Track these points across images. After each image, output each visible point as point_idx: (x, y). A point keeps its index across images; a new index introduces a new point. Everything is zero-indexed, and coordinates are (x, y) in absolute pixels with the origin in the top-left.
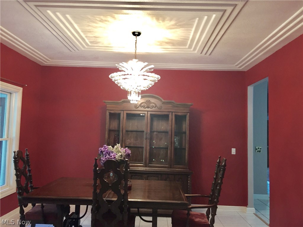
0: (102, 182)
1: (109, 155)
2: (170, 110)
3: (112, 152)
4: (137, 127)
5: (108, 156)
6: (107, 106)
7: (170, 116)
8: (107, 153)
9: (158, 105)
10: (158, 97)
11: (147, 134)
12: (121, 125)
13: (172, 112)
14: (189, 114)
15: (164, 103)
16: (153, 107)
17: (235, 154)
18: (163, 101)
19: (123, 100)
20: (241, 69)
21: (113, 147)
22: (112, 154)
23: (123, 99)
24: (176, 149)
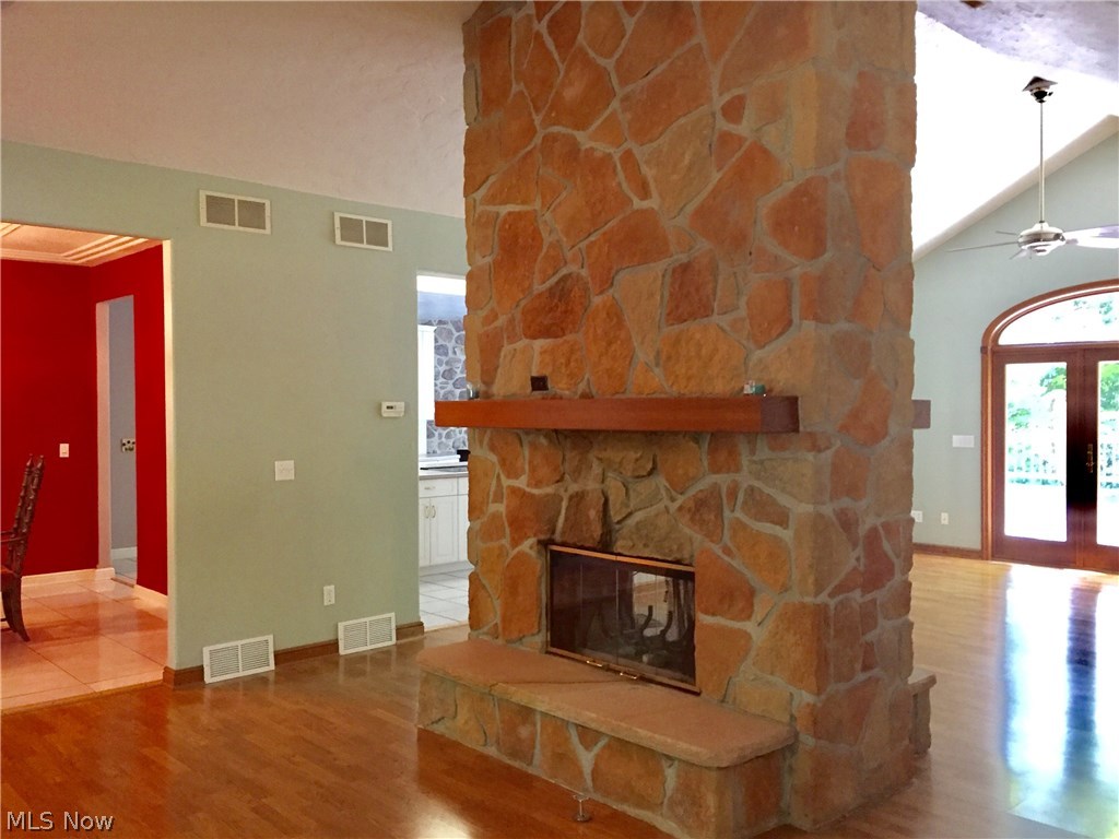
17: (67, 456)
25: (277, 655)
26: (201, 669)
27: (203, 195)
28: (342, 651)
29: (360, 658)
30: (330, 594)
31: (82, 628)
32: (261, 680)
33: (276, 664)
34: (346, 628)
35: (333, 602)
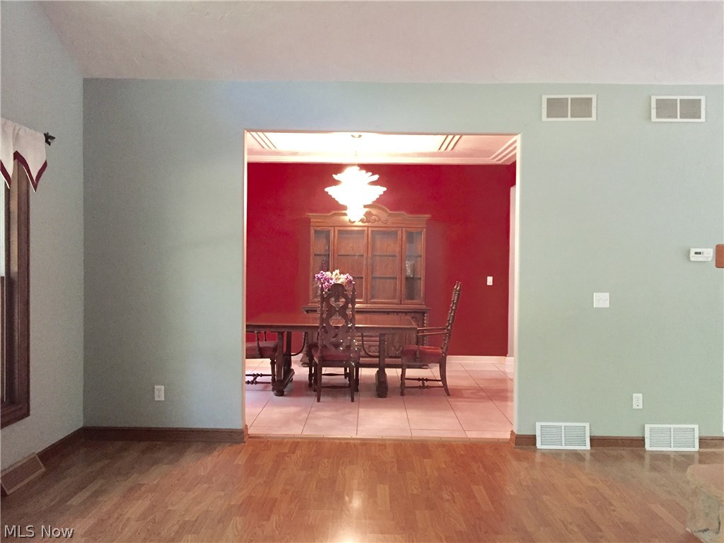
0: (330, 307)
1: (328, 282)
2: (399, 225)
3: (332, 279)
4: (353, 250)
5: (326, 283)
6: (312, 220)
7: (399, 232)
8: (325, 280)
9: (382, 219)
10: (384, 207)
11: (367, 258)
12: (331, 248)
13: (402, 228)
14: (425, 229)
15: (390, 215)
16: (375, 221)
17: (491, 284)
18: (390, 212)
19: (333, 212)
20: (500, 162)
21: (332, 273)
22: (331, 281)
23: (335, 210)
24: (407, 278)
25: (592, 439)
26: (534, 437)
27: (545, 98)
28: (648, 447)
29: (664, 457)
30: (638, 400)
31: (483, 394)
32: (577, 456)
33: (591, 446)
34: (651, 429)
35: (641, 407)
